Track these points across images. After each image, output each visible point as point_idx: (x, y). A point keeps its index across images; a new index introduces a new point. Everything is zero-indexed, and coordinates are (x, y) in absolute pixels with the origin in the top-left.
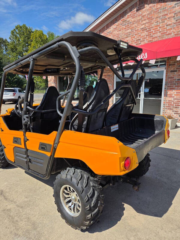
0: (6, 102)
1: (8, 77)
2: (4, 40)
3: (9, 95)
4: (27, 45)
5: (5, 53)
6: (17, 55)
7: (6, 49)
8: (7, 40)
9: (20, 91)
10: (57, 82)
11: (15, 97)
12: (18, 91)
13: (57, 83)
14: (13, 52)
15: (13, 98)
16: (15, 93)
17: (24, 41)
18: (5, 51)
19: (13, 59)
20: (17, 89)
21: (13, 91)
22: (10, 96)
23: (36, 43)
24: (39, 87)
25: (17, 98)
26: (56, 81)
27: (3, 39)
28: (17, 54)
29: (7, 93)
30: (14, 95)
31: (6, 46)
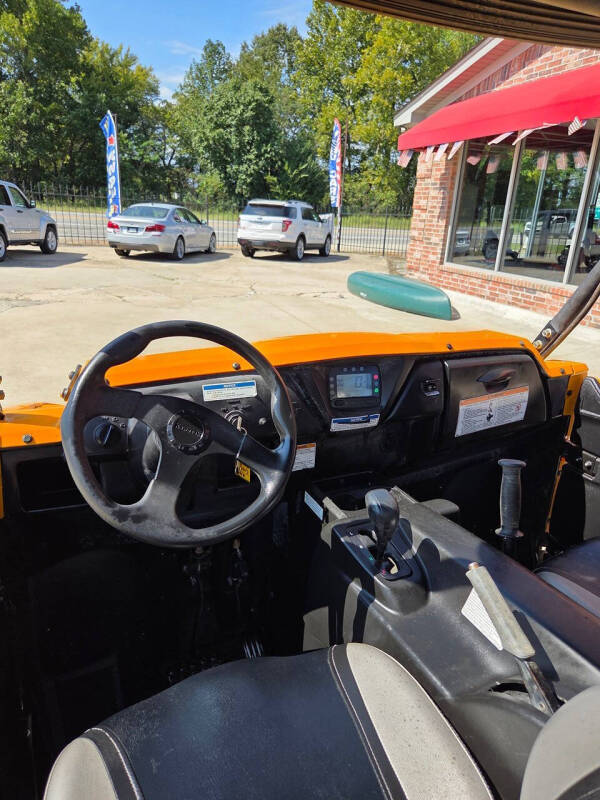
0: (257, 250)
1: (283, 163)
2: (288, 32)
3: (269, 227)
4: (359, 44)
5: (284, 78)
6: (321, 87)
7: (290, 63)
8: (296, 34)
9: (307, 215)
10: (453, 184)
11: (287, 237)
12: (299, 214)
13: (452, 188)
14: (310, 73)
15: (280, 237)
16: (290, 222)
17: (352, 31)
18: (288, 72)
19: (308, 100)
20: (299, 206)
21: (286, 212)
22: (273, 230)
23: (393, 35)
24: (373, 203)
25: (294, 241)
26: (453, 178)
27: (285, 29)
28: (321, 80)
29: (266, 218)
30: (286, 226)
31: (290, 51)
